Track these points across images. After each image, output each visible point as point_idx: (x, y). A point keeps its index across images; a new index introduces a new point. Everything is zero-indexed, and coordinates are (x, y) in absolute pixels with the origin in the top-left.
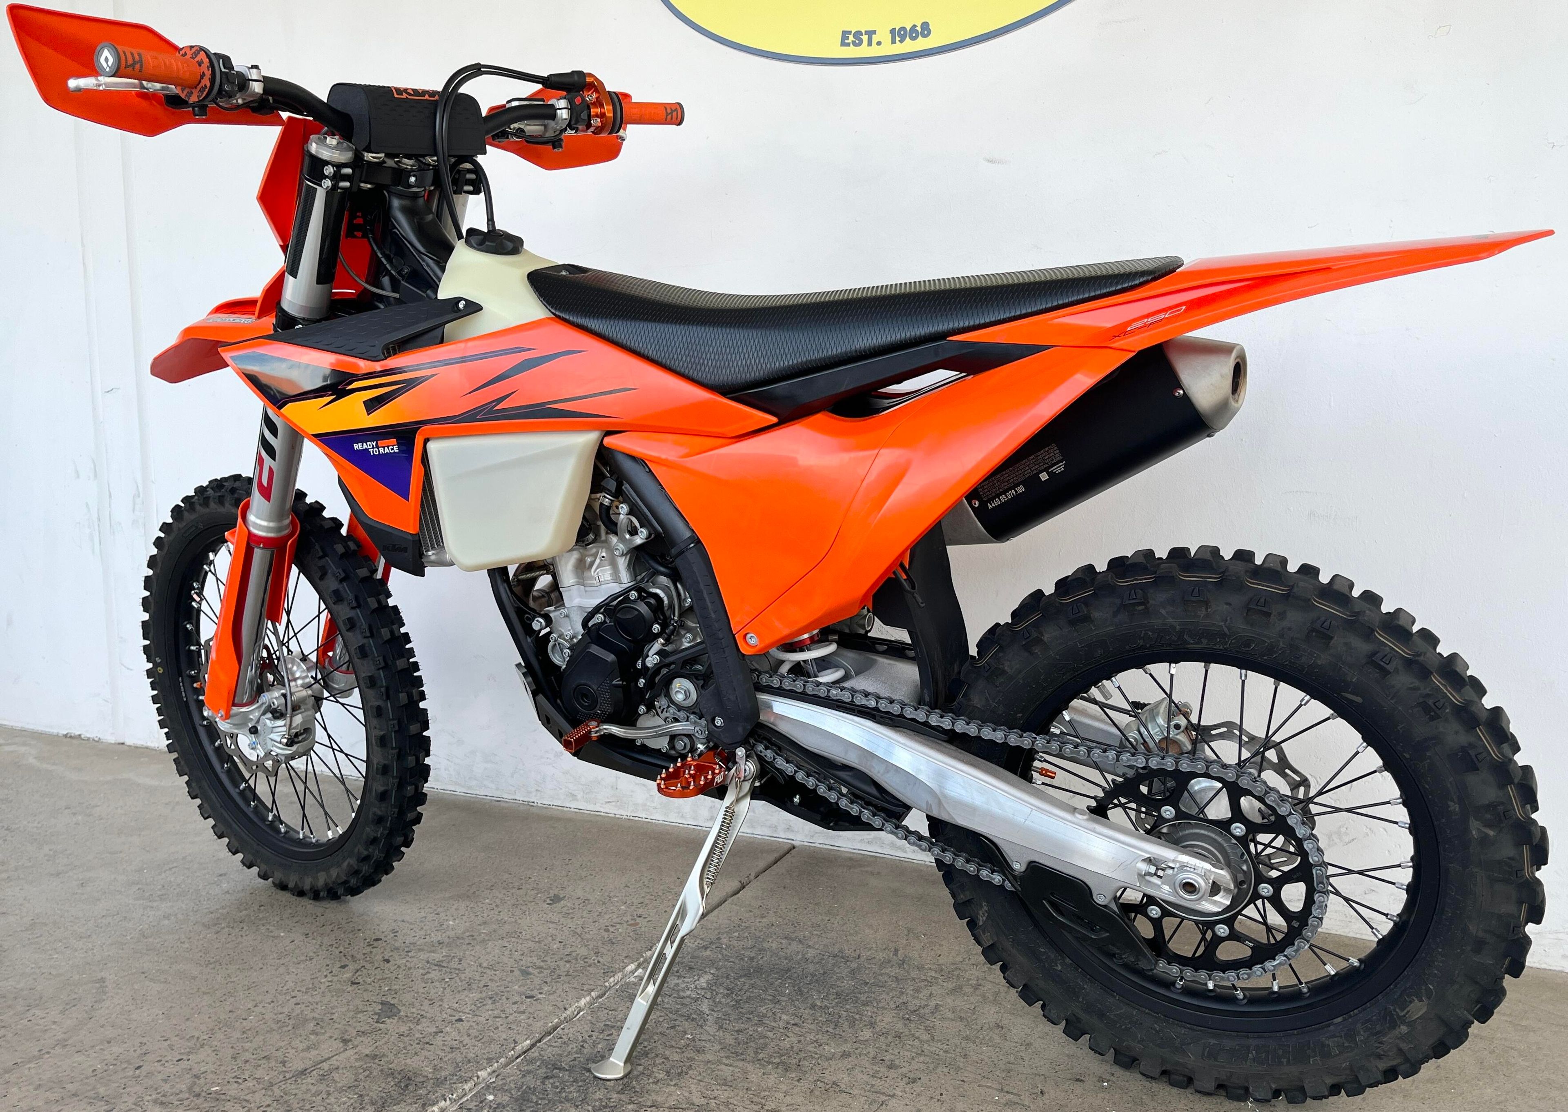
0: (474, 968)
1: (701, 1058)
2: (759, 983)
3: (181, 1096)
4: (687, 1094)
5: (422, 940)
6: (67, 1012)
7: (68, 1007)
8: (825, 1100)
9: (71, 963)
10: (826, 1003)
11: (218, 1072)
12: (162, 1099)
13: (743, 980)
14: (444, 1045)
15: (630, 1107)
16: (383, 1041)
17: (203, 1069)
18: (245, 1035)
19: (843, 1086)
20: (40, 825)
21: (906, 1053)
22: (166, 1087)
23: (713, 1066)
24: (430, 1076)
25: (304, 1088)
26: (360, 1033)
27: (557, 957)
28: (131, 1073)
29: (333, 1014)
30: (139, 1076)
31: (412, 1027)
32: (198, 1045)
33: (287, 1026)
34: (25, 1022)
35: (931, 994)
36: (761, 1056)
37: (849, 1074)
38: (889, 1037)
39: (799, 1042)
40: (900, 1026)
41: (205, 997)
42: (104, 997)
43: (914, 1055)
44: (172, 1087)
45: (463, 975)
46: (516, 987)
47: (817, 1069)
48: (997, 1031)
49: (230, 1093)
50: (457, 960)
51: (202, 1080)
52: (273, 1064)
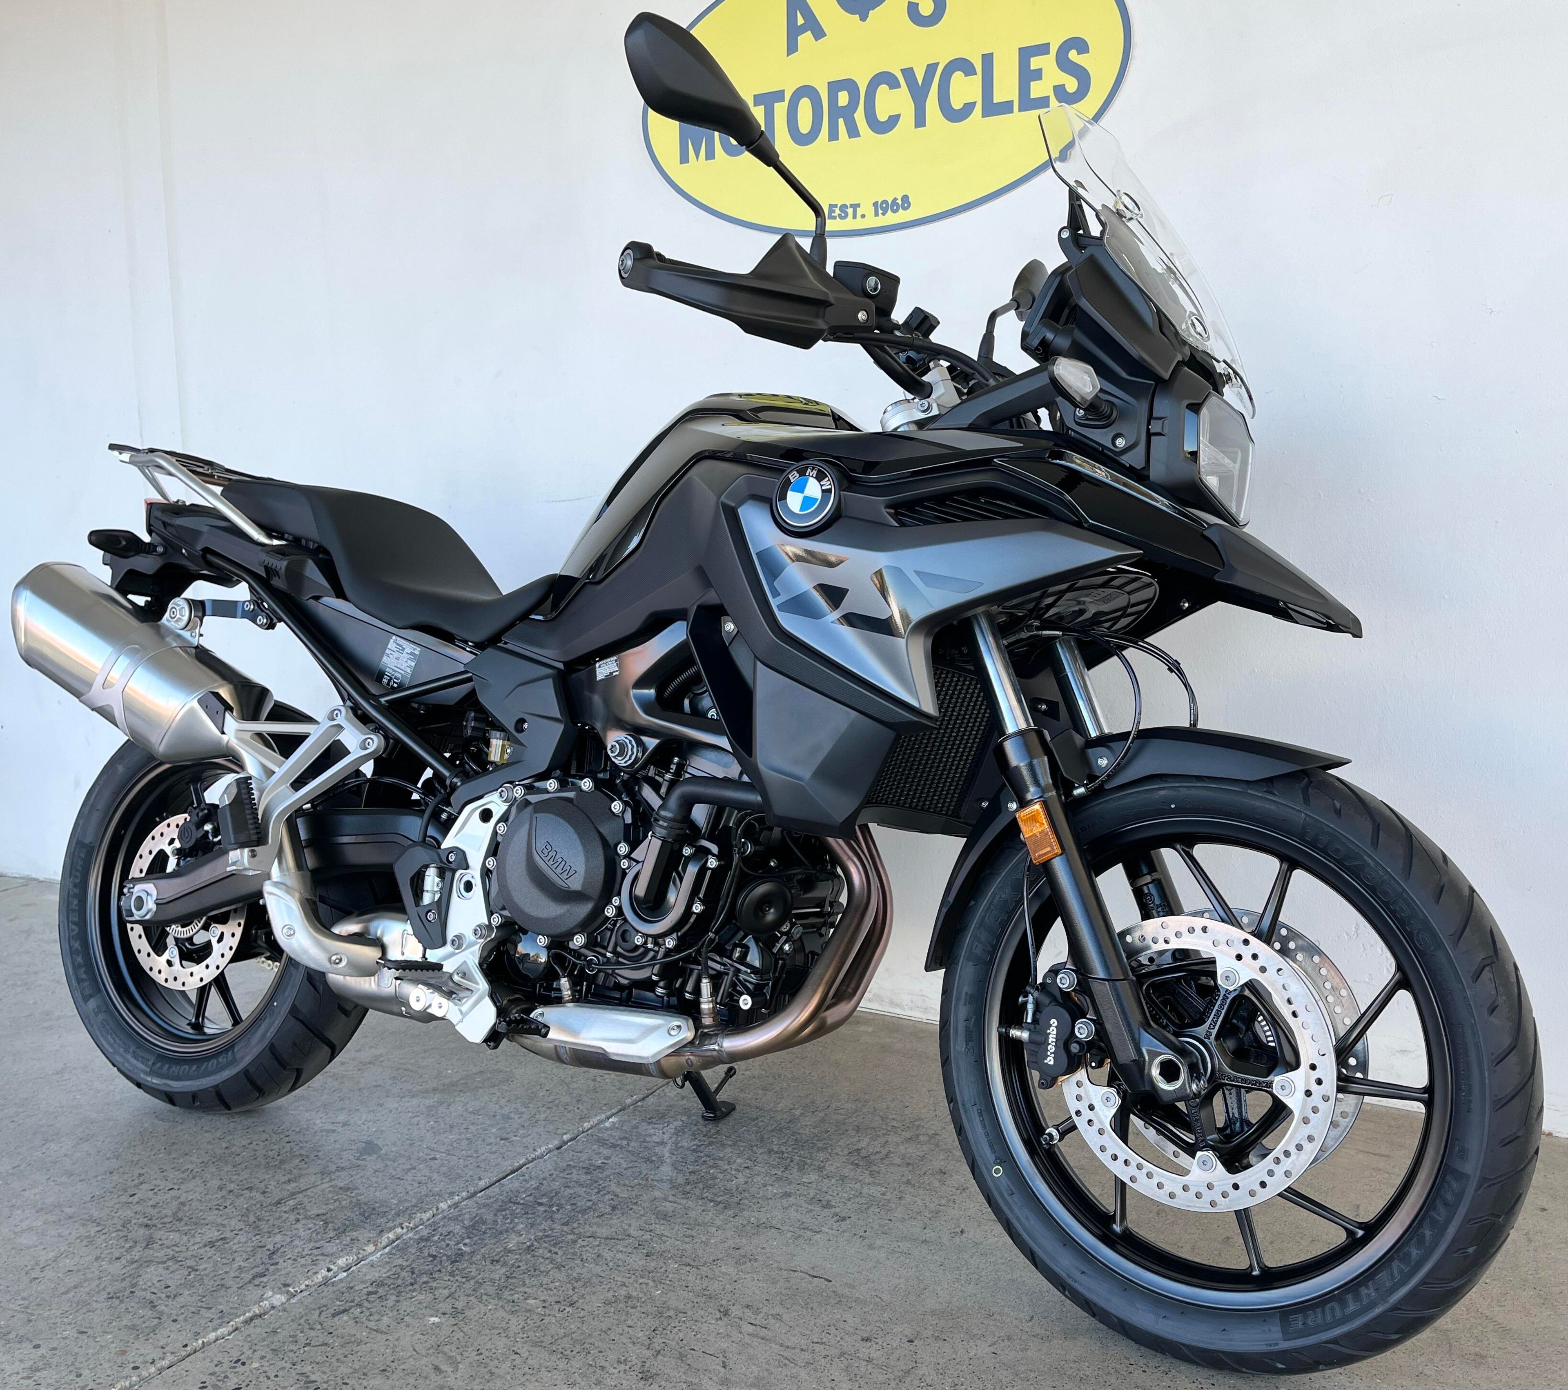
3: (165, 1220)
4: (626, 1227)
8: (754, 1234)
10: (783, 1149)
11: (203, 1199)
14: (413, 1180)
15: (570, 1237)
16: (358, 1176)
17: (190, 1198)
21: (844, 1195)
22: (154, 1212)
23: (657, 1204)
24: (394, 1208)
25: (277, 1214)
26: (339, 1168)
27: (540, 1104)
28: (124, 1201)
29: (319, 1151)
30: (132, 1203)
31: (389, 1163)
32: (191, 1177)
34: (39, 1154)
35: (887, 1142)
36: (706, 1196)
37: (784, 1213)
38: (833, 1181)
39: (746, 1183)
40: (846, 1172)
43: (851, 1197)
44: (159, 1212)
46: (494, 1131)
47: (755, 1208)
48: (938, 1178)
49: (210, 1218)
50: (446, 1104)
51: (188, 1206)
52: (254, 1194)
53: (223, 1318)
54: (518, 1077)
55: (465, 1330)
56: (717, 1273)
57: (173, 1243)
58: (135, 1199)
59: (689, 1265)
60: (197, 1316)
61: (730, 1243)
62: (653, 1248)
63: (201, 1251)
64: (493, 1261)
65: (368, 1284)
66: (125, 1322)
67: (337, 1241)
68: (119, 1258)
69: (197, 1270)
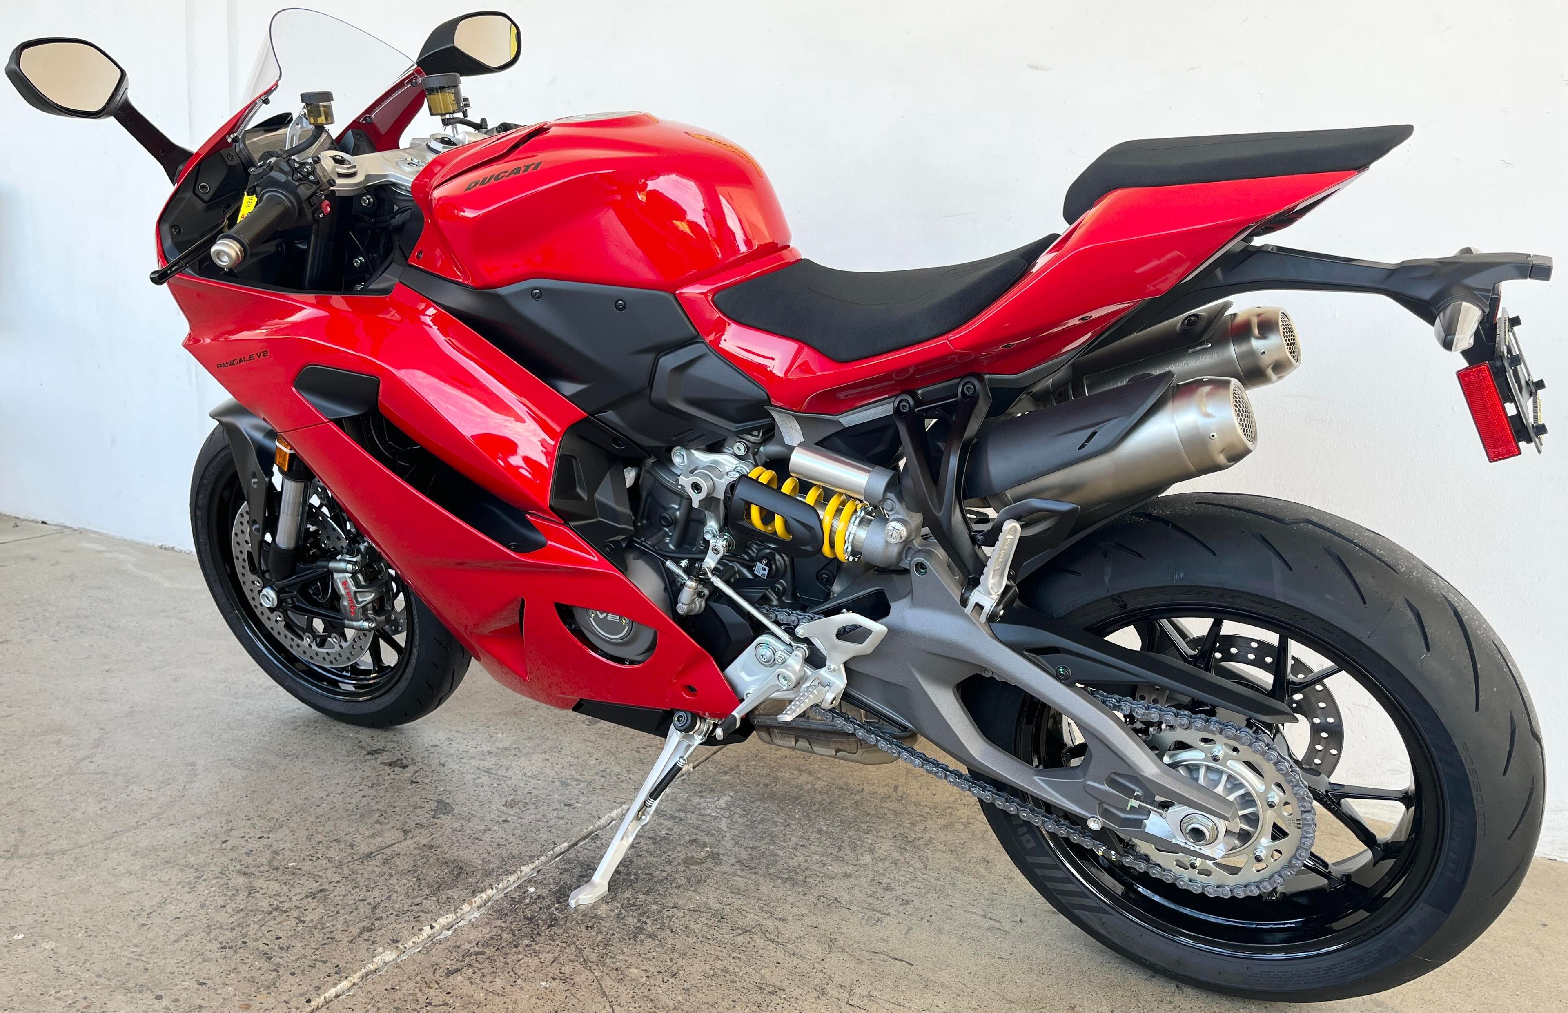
0: (520, 776)
1: (718, 869)
2: (772, 807)
3: (262, 868)
4: (705, 899)
5: (474, 749)
6: (161, 790)
7: (163, 785)
8: (827, 913)
9: (166, 747)
10: (831, 829)
11: (295, 849)
12: (246, 870)
13: (758, 803)
14: (491, 841)
15: (655, 907)
16: (438, 834)
17: (282, 847)
18: (318, 820)
19: (843, 902)
20: (137, 625)
21: (901, 878)
22: (249, 860)
23: (728, 877)
24: (480, 867)
25: (370, 869)
26: (419, 826)
27: (593, 772)
28: (218, 846)
29: (395, 807)
30: (225, 849)
31: (464, 824)
32: (277, 825)
33: (355, 815)
35: (926, 828)
36: (771, 871)
37: (849, 893)
38: (887, 864)
39: (806, 861)
40: (896, 855)
41: (284, 784)
42: (195, 779)
43: (908, 880)
44: (255, 859)
45: (509, 783)
46: (556, 796)
47: (821, 886)
48: (983, 865)
49: (305, 868)
50: (504, 768)
51: (281, 855)
52: (342, 846)
53: (339, 972)
54: (566, 744)
55: (578, 996)
56: (804, 952)
57: (275, 893)
58: (229, 845)
59: (773, 941)
60: (314, 970)
61: (807, 920)
62: (736, 922)
63: (305, 901)
64: (587, 927)
65: (474, 944)
66: (243, 974)
67: (434, 899)
68: (224, 906)
69: (304, 922)
